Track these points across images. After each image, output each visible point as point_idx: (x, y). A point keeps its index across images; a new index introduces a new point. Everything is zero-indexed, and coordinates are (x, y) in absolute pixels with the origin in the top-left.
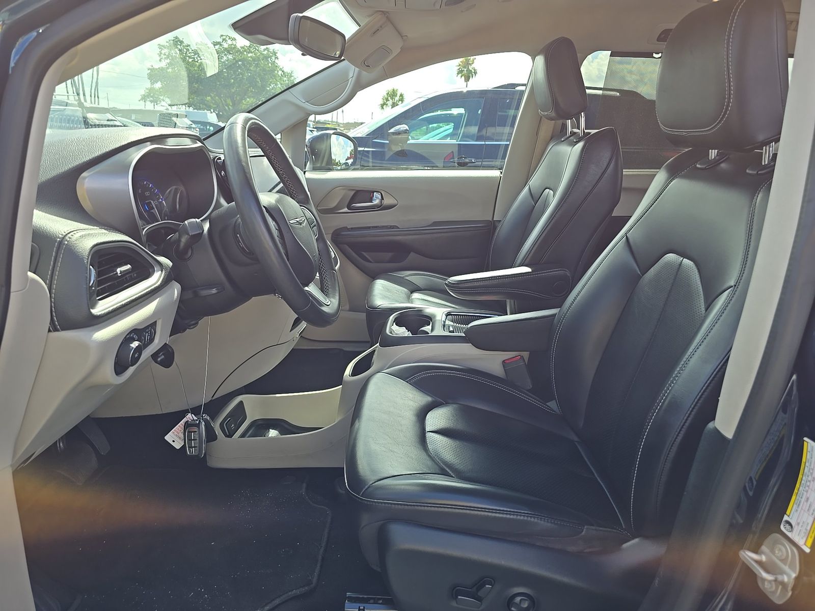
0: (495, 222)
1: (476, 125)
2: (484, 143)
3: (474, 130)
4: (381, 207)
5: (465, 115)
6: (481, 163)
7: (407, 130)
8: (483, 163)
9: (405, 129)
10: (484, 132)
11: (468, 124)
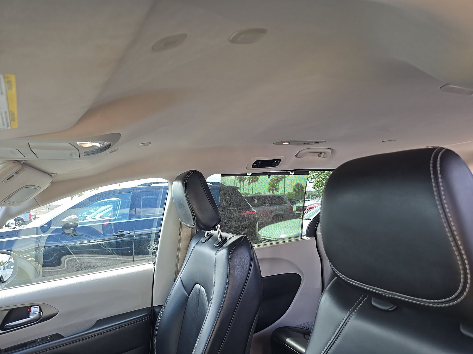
0: (155, 308)
1: (127, 208)
2: (134, 220)
3: (127, 211)
4: (40, 320)
5: (120, 201)
6: (134, 233)
7: (76, 218)
8: (135, 233)
9: (75, 218)
10: (133, 212)
11: (122, 207)
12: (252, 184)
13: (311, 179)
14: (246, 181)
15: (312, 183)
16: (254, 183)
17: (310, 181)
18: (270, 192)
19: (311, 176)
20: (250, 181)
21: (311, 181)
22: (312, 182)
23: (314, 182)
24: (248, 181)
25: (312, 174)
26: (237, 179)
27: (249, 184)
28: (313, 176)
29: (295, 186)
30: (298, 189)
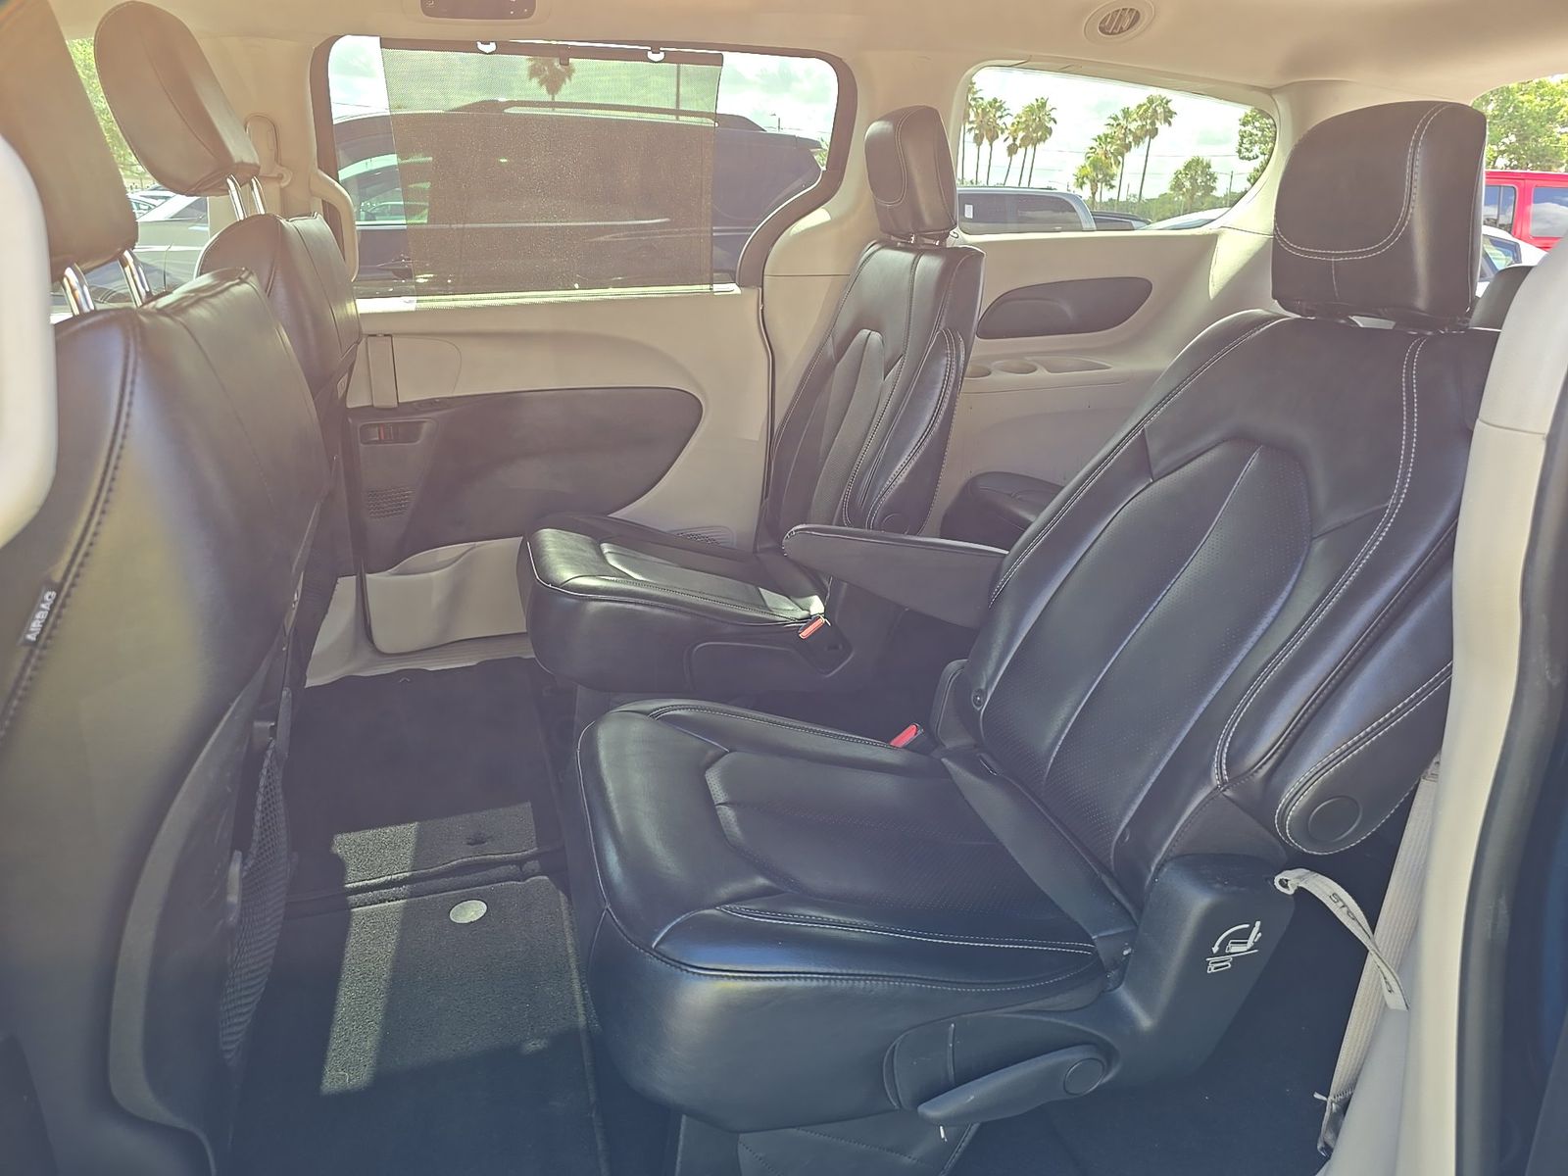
12: (1021, 151)
13: (1248, 146)
14: (1001, 137)
15: (1249, 159)
16: (1030, 149)
17: (1243, 150)
18: (1084, 187)
19: (1255, 131)
20: (1018, 142)
21: (1246, 154)
22: (1251, 155)
23: (1257, 157)
24: (1010, 141)
25: (1257, 124)
26: (970, 130)
27: (1012, 150)
28: (1260, 134)
29: (1181, 168)
30: (1193, 180)
